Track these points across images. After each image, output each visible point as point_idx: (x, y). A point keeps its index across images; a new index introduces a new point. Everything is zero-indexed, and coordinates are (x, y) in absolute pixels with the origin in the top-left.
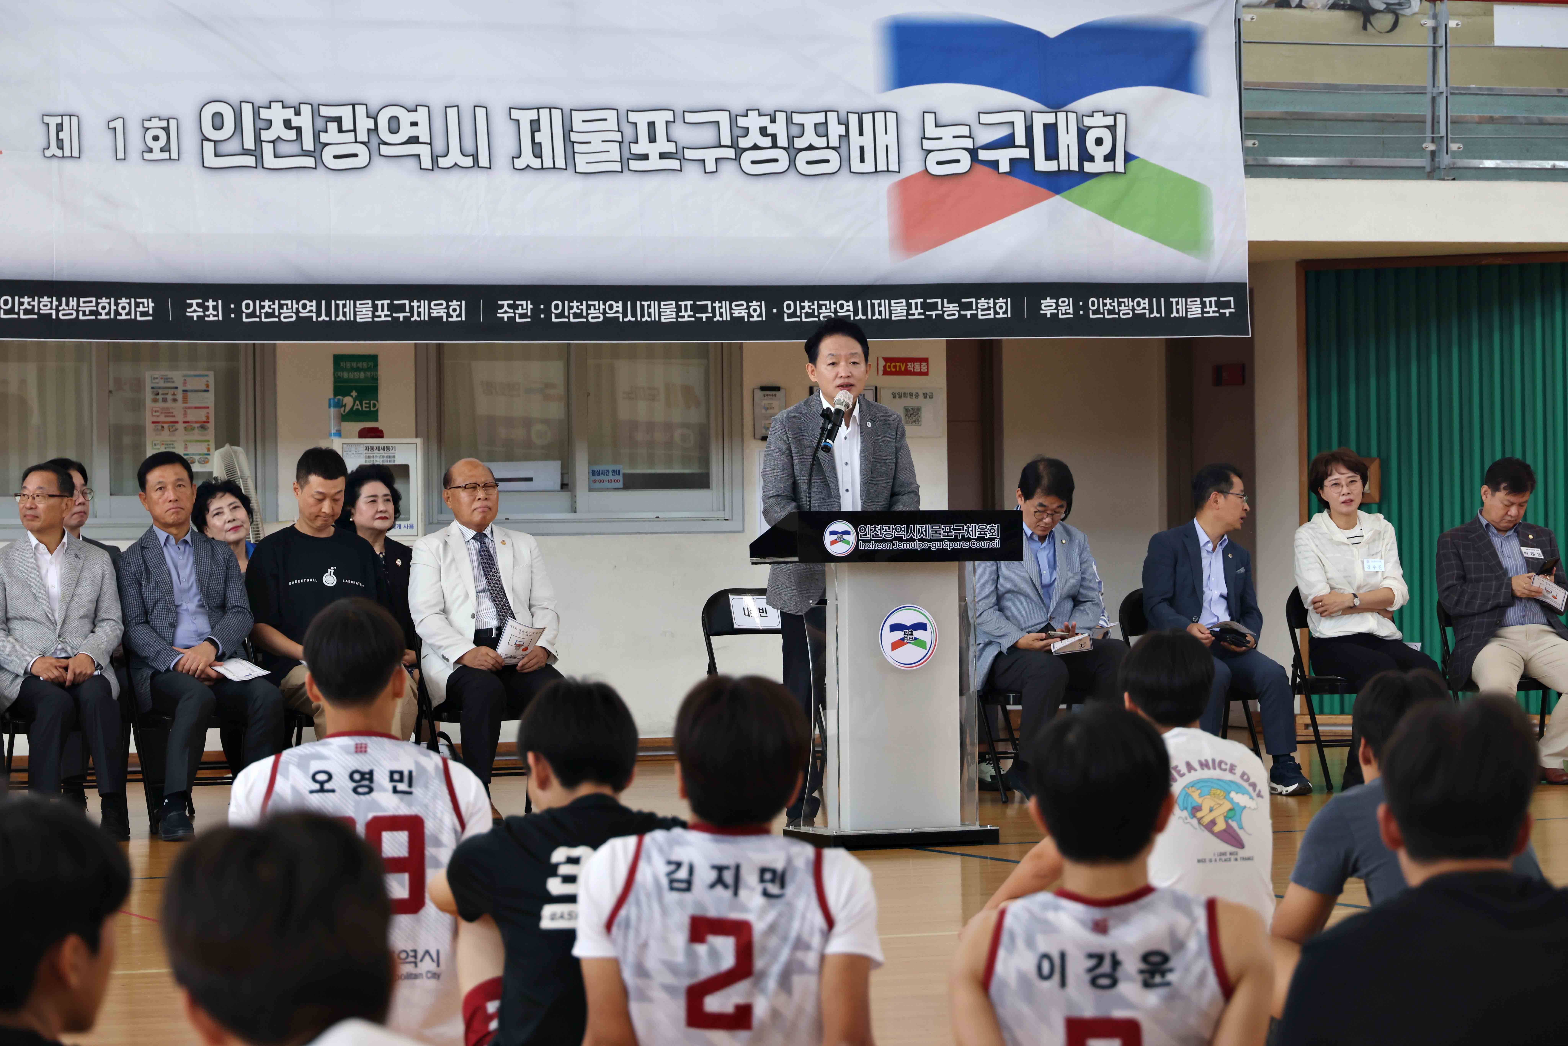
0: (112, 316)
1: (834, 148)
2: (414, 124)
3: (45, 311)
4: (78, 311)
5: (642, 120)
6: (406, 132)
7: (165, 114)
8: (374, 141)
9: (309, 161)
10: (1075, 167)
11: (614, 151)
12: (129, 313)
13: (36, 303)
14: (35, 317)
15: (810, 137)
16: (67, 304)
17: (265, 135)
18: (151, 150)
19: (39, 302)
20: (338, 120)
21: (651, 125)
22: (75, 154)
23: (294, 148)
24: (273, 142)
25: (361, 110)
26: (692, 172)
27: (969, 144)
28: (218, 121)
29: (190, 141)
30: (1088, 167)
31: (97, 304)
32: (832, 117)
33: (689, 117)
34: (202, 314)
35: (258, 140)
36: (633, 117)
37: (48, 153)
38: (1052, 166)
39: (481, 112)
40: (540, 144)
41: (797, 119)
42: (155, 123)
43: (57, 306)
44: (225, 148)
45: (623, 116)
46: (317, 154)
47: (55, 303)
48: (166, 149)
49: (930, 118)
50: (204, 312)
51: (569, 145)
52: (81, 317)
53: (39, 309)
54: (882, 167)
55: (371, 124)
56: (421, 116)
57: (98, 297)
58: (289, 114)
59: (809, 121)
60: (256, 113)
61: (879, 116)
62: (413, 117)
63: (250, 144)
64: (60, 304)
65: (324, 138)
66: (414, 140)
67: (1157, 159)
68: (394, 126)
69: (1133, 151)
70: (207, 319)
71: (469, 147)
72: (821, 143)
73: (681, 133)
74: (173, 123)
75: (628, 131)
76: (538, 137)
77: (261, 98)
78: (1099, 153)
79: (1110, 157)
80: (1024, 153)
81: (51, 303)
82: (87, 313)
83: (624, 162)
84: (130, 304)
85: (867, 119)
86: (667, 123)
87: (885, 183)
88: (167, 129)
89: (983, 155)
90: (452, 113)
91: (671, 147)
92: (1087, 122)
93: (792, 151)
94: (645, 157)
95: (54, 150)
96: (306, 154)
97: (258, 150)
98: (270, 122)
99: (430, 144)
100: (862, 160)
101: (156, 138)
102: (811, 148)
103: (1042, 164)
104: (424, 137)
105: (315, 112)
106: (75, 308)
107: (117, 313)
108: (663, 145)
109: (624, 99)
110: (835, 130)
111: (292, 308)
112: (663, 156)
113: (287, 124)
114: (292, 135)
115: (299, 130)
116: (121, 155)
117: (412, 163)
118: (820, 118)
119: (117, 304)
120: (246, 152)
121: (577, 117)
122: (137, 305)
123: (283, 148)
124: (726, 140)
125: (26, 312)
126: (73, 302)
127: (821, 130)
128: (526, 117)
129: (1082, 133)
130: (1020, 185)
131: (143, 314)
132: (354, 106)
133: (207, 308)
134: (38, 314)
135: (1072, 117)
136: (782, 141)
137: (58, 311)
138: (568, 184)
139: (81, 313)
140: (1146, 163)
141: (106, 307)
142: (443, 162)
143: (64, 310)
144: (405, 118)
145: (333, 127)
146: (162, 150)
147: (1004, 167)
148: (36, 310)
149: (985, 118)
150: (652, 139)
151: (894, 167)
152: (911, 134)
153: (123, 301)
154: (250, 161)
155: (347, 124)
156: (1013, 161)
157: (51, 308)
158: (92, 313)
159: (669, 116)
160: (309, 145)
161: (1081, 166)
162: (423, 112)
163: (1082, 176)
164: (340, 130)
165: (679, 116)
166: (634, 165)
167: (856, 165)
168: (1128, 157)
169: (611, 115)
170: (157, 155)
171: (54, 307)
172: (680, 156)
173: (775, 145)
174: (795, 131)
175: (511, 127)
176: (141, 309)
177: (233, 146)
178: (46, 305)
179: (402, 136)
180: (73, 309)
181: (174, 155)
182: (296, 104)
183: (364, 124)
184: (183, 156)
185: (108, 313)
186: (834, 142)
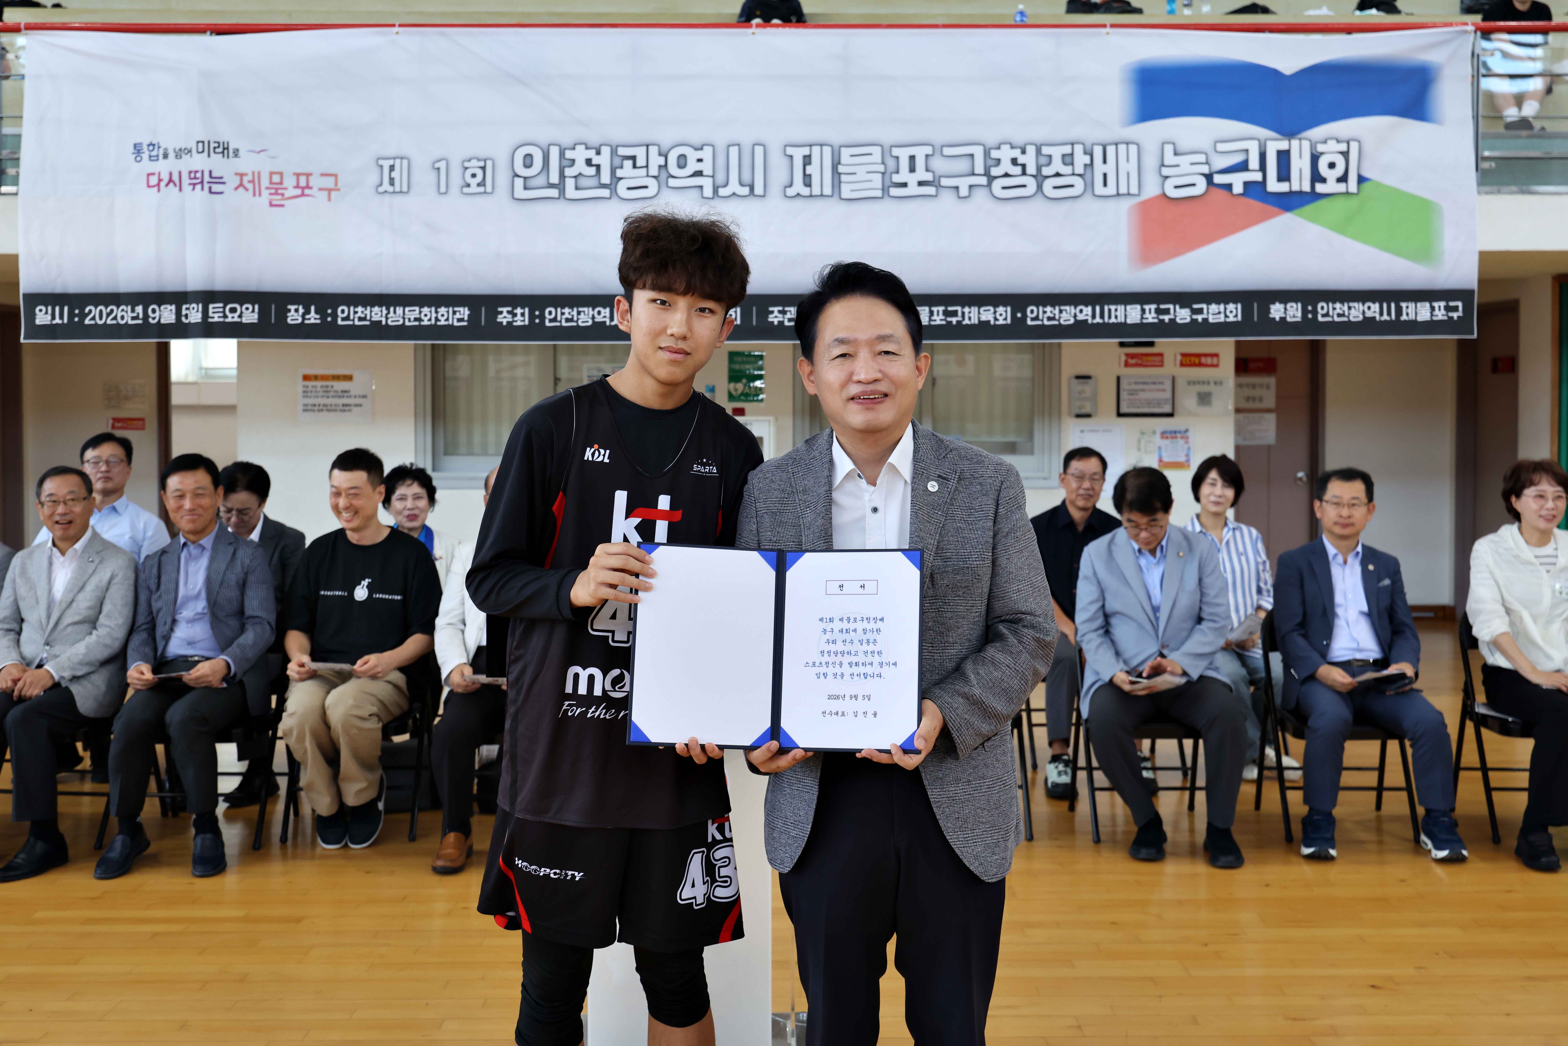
0: (433, 322)
1: (1079, 175)
2: (700, 160)
3: (376, 318)
4: (404, 318)
5: (904, 154)
6: (692, 166)
7: (483, 155)
8: (664, 175)
9: (606, 193)
10: (1307, 188)
11: (877, 180)
12: (447, 320)
13: (368, 312)
14: (368, 323)
15: (1057, 166)
16: (395, 312)
17: (568, 172)
18: (468, 185)
19: (371, 312)
20: (633, 158)
21: (912, 158)
22: (405, 189)
23: (593, 182)
24: (575, 177)
25: (653, 150)
26: (947, 197)
27: (1205, 169)
28: (528, 161)
29: (503, 178)
30: (1320, 188)
31: (420, 312)
32: (1079, 149)
33: (947, 151)
34: (511, 320)
35: (562, 176)
36: (896, 152)
37: (381, 189)
38: (1284, 187)
39: (759, 150)
40: (810, 175)
41: (1045, 150)
42: (474, 163)
43: (387, 315)
44: (532, 183)
45: (886, 151)
46: (613, 186)
47: (385, 312)
48: (482, 184)
49: (1169, 149)
50: (513, 317)
51: (836, 176)
52: (407, 323)
53: (371, 317)
54: (1123, 190)
55: (662, 161)
56: (706, 154)
57: (421, 306)
58: (591, 154)
59: (1057, 153)
60: (562, 154)
61: (1122, 148)
62: (699, 154)
63: (554, 178)
64: (389, 313)
65: (619, 173)
66: (699, 174)
67: (1390, 180)
68: (682, 162)
69: (1365, 174)
70: (515, 324)
71: (747, 178)
72: (1067, 170)
73: (938, 164)
74: (489, 163)
75: (891, 163)
76: (809, 170)
77: (566, 141)
78: (1331, 175)
79: (1343, 179)
80: (1258, 177)
81: (381, 311)
82: (412, 319)
83: (885, 190)
84: (448, 312)
85: (1111, 150)
86: (927, 156)
87: (1126, 205)
88: (483, 168)
89: (1218, 179)
90: (734, 151)
91: (929, 177)
92: (1320, 148)
93: (1040, 178)
94: (905, 185)
95: (386, 186)
96: (604, 186)
97: (562, 184)
98: (573, 161)
99: (713, 177)
100: (1105, 184)
101: (474, 176)
102: (1058, 175)
103: (1274, 186)
104: (708, 171)
105: (614, 152)
106: (402, 315)
107: (437, 319)
108: (922, 174)
109: (888, 136)
110: (1081, 160)
111: (588, 314)
112: (921, 184)
113: (589, 162)
114: (592, 171)
115: (598, 167)
116: (443, 189)
117: (695, 193)
118: (1067, 149)
119: (437, 312)
120: (552, 186)
121: (845, 153)
122: (454, 313)
123: (583, 182)
124: (979, 168)
125: (360, 319)
126: (400, 310)
127: (1068, 159)
128: (799, 154)
129: (1315, 159)
130: (1254, 204)
131: (459, 320)
132: (648, 146)
133: (515, 315)
134: (370, 320)
135: (1306, 145)
136: (1031, 169)
137: (387, 319)
138: (835, 208)
139: (407, 320)
140: (1379, 185)
141: (428, 315)
142: (722, 192)
143: (392, 317)
144: (692, 155)
145: (628, 164)
146: (479, 185)
147: (1238, 189)
148: (368, 318)
149: (1221, 147)
150: (912, 170)
151: (1134, 190)
152: (1151, 162)
153: (443, 310)
154: (554, 193)
155: (641, 162)
156: (1247, 184)
157: (382, 316)
158: (416, 319)
159: (928, 150)
160: (606, 178)
161: (1313, 187)
162: (708, 151)
163: (1314, 196)
164: (635, 166)
165: (938, 150)
166: (894, 191)
167: (1099, 189)
168: (1361, 180)
169: (877, 151)
170: (474, 189)
171: (384, 315)
172: (936, 183)
173: (1024, 173)
174: (1043, 160)
175: (785, 162)
176: (458, 316)
177: (541, 181)
178: (377, 314)
179: (689, 170)
180: (399, 316)
181: (489, 189)
182: (597, 146)
183: (656, 161)
184: (497, 190)
185: (430, 320)
186: (1079, 169)
